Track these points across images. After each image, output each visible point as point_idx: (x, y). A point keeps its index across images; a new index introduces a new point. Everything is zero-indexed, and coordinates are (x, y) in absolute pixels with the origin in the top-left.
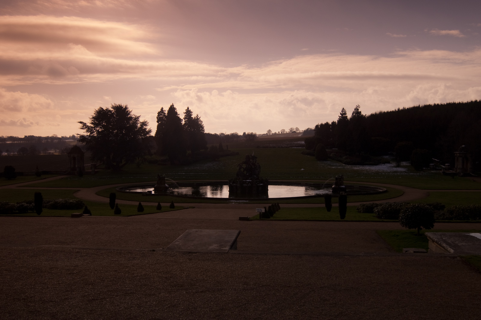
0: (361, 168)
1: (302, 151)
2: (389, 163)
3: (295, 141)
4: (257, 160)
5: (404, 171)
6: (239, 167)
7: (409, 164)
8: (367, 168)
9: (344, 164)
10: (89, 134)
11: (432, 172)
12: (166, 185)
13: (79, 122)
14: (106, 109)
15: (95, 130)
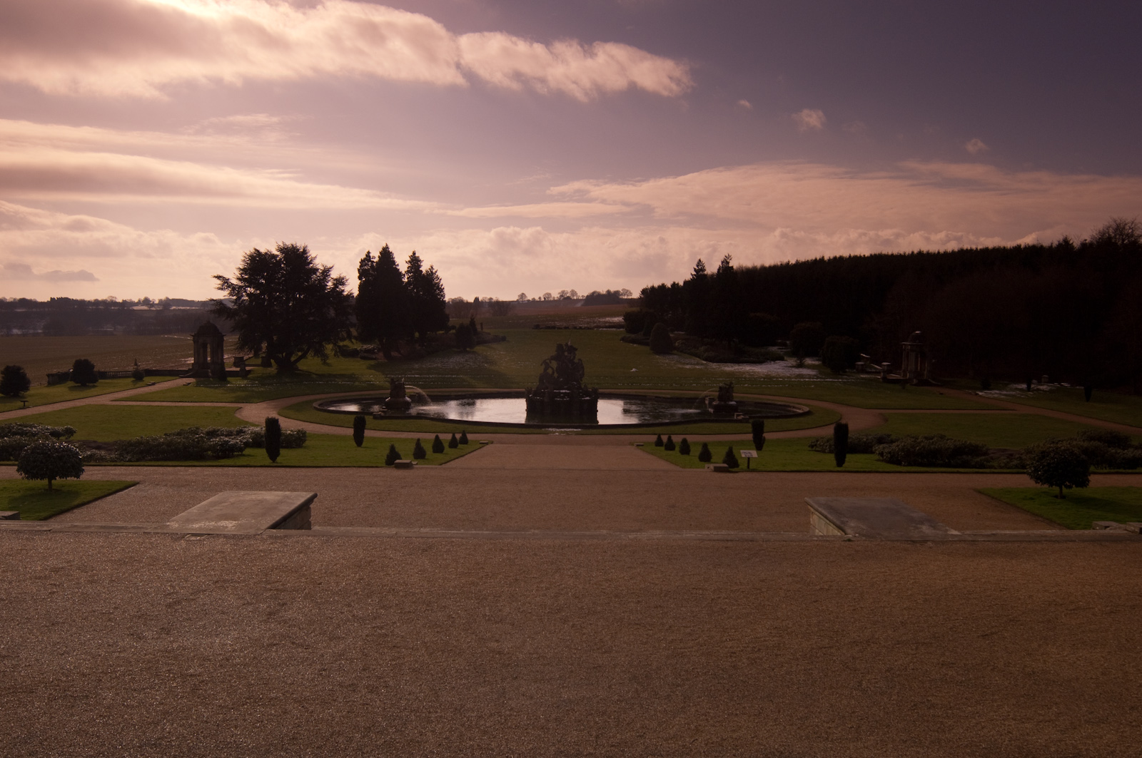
0: (736, 368)
1: (620, 337)
2: (782, 359)
3: (600, 317)
4: (577, 352)
5: (815, 375)
6: (543, 366)
7: (817, 363)
8: (748, 368)
9: (704, 360)
10: (235, 297)
11: (862, 376)
12: (408, 399)
13: (215, 277)
14: (266, 253)
15: (245, 292)
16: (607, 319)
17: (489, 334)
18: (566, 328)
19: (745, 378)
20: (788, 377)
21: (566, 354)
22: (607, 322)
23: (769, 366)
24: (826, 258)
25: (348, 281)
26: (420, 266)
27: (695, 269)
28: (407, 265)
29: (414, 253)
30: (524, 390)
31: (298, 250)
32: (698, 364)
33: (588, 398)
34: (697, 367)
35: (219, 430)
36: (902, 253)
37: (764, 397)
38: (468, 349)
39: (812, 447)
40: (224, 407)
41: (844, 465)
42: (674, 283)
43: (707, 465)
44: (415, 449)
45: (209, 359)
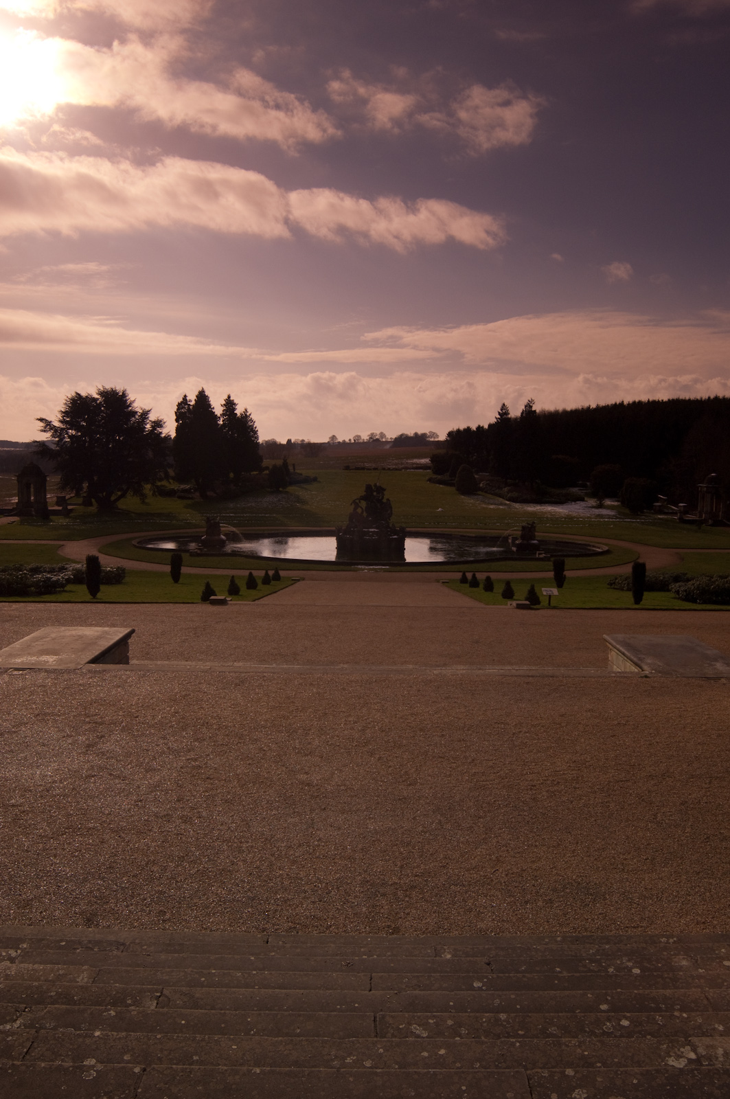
0: (538, 508)
1: (427, 478)
2: (582, 500)
3: (407, 459)
4: (385, 493)
5: (614, 516)
6: (353, 506)
7: (616, 503)
8: (549, 508)
9: (508, 500)
10: (57, 439)
11: (659, 516)
12: (223, 537)
13: (38, 419)
14: (87, 397)
15: (67, 434)
16: (415, 461)
17: (301, 474)
18: (375, 469)
19: (547, 518)
20: (588, 517)
21: (375, 494)
22: (413, 464)
23: (570, 506)
24: (625, 403)
25: (166, 424)
26: (235, 409)
27: (499, 413)
28: (222, 408)
29: (229, 397)
30: (334, 528)
31: (117, 393)
32: (501, 504)
33: (396, 537)
34: (501, 507)
35: (41, 567)
36: (699, 398)
37: (565, 536)
38: (281, 489)
39: (611, 584)
40: (47, 545)
41: (641, 603)
42: (479, 426)
43: (509, 602)
44: (230, 586)
45: (32, 498)
